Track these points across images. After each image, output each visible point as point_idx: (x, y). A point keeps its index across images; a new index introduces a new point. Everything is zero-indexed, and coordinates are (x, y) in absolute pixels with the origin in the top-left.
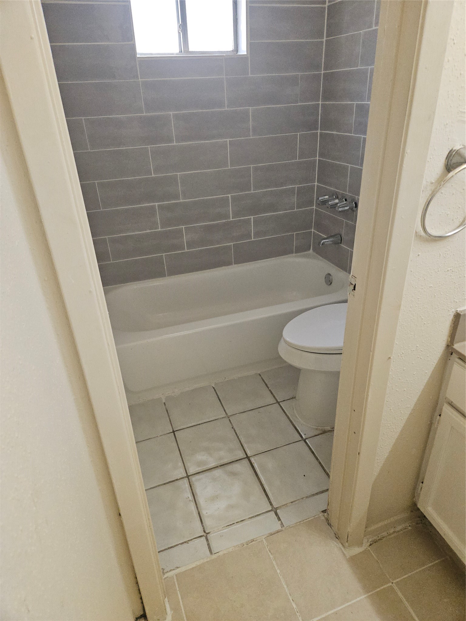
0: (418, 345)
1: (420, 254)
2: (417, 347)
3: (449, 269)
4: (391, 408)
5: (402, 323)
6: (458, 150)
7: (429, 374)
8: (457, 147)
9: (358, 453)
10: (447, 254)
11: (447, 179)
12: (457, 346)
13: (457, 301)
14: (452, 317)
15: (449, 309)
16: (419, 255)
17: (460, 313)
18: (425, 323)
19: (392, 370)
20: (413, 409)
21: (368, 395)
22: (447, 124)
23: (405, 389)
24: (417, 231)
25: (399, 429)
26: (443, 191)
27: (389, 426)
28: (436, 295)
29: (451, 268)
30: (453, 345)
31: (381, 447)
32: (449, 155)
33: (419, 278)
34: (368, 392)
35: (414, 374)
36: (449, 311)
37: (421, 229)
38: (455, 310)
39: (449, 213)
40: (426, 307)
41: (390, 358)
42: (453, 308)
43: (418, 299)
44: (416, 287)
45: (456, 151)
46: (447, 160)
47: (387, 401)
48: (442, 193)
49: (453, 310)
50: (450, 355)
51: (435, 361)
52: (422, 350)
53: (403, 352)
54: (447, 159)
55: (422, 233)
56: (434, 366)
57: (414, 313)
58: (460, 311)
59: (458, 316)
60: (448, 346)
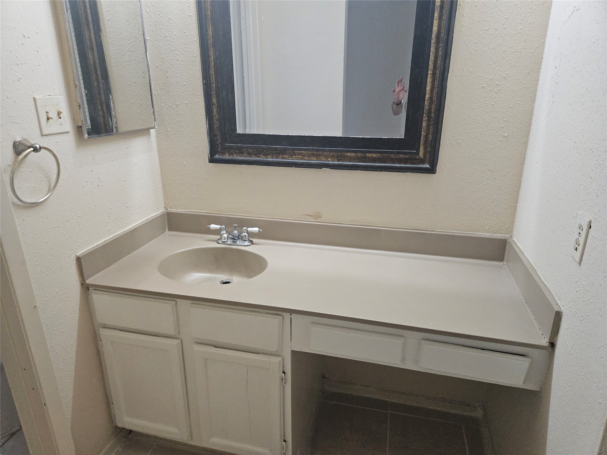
0: (57, 291)
1: (24, 218)
2: (57, 292)
3: (55, 226)
4: (57, 351)
5: (34, 276)
6: (20, 141)
7: (78, 311)
8: (18, 139)
9: (44, 405)
10: (48, 215)
11: (19, 160)
12: (88, 281)
13: (73, 248)
14: (75, 261)
15: (70, 256)
16: (24, 220)
17: (79, 256)
18: (55, 271)
19: (43, 318)
20: (77, 345)
21: (30, 347)
22: (2, 124)
23: (63, 330)
24: (14, 202)
25: (73, 367)
26: (22, 171)
27: (62, 368)
28: (53, 247)
29: (56, 225)
30: (85, 281)
31: (63, 390)
32: (14, 145)
33: (33, 237)
34: (29, 344)
35: (65, 315)
36: (70, 257)
37: (15, 200)
38: (75, 255)
39: (34, 185)
40: (49, 259)
41: (35, 306)
42: (73, 255)
43: (40, 253)
44: (33, 244)
45: (18, 142)
46: (14, 149)
47: (51, 346)
48: (21, 172)
49: (74, 256)
50: (87, 291)
51: (77, 299)
52: (62, 293)
53: (47, 300)
54: (14, 147)
55: (19, 203)
56: (79, 304)
57: (42, 266)
58: (79, 255)
59: (78, 259)
60: (82, 284)
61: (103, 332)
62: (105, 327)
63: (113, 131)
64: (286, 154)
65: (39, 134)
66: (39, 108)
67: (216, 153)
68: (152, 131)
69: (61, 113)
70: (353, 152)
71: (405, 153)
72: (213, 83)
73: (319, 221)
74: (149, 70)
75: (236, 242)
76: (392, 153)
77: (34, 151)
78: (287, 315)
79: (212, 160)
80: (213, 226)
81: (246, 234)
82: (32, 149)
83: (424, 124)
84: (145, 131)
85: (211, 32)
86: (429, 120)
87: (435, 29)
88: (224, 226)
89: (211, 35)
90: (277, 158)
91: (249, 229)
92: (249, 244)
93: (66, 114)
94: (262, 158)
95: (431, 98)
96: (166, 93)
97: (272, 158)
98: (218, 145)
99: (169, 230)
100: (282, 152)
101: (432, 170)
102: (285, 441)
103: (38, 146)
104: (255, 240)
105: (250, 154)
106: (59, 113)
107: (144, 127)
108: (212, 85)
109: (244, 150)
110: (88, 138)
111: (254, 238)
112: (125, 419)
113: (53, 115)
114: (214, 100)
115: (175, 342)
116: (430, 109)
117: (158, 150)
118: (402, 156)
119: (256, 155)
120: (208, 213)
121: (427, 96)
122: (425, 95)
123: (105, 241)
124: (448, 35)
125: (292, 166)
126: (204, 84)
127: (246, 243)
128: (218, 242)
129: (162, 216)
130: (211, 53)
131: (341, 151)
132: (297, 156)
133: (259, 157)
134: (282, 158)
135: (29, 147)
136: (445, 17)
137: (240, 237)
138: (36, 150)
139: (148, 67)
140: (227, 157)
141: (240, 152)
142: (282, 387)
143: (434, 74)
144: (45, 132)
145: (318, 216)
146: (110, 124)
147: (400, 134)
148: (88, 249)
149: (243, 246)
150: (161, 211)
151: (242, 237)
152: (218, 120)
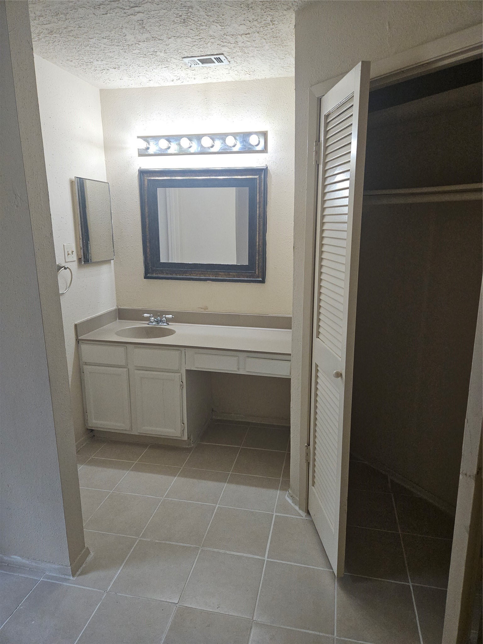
6: (58, 265)
13: (74, 320)
14: (74, 326)
15: (72, 323)
30: (78, 337)
38: (74, 323)
50: (79, 342)
58: (76, 323)
59: (76, 325)
60: (76, 339)
61: (85, 367)
62: (86, 364)
63: (89, 262)
64: (187, 273)
65: (64, 262)
66: (65, 249)
67: (148, 273)
68: (112, 261)
69: (73, 252)
70: (223, 272)
71: (249, 273)
72: (148, 235)
73: (207, 311)
74: (112, 229)
75: (159, 323)
76: (243, 272)
77: (64, 269)
78: (183, 349)
79: (146, 277)
80: (146, 315)
81: (165, 319)
82: (64, 268)
83: (257, 258)
84: (108, 262)
85: (147, 210)
86: (259, 256)
87: (258, 212)
88: (152, 315)
89: (147, 211)
90: (182, 276)
91: (166, 316)
92: (166, 325)
93: (75, 253)
94: (174, 276)
95: (259, 245)
96: (121, 240)
97: (180, 275)
98: (149, 269)
99: (119, 319)
100: (185, 272)
101: (263, 281)
102: (183, 423)
103: (66, 267)
104: (169, 323)
105: (167, 274)
106: (72, 252)
107: (107, 259)
108: (147, 237)
109: (164, 271)
110: (84, 264)
111: (170, 322)
112: (94, 421)
113: (70, 253)
114: (148, 245)
115: (125, 370)
116: (259, 250)
117: (115, 272)
118: (248, 274)
119: (171, 274)
120: (143, 308)
121: (257, 244)
122: (256, 243)
123: (87, 319)
124: (264, 216)
125: (190, 280)
126: (143, 236)
127: (165, 324)
128: (149, 324)
129: (115, 310)
130: (147, 220)
131: (217, 272)
132: (194, 275)
133: (172, 275)
134: (185, 276)
135: (62, 267)
136: (262, 207)
137: (161, 321)
138: (65, 269)
139: (112, 227)
140: (154, 275)
141: (162, 272)
142: (181, 390)
143: (259, 233)
144: (66, 261)
145: (206, 308)
146: (88, 257)
147: (246, 263)
148: (80, 321)
149: (164, 326)
150: (114, 308)
151: (162, 321)
152: (150, 255)
